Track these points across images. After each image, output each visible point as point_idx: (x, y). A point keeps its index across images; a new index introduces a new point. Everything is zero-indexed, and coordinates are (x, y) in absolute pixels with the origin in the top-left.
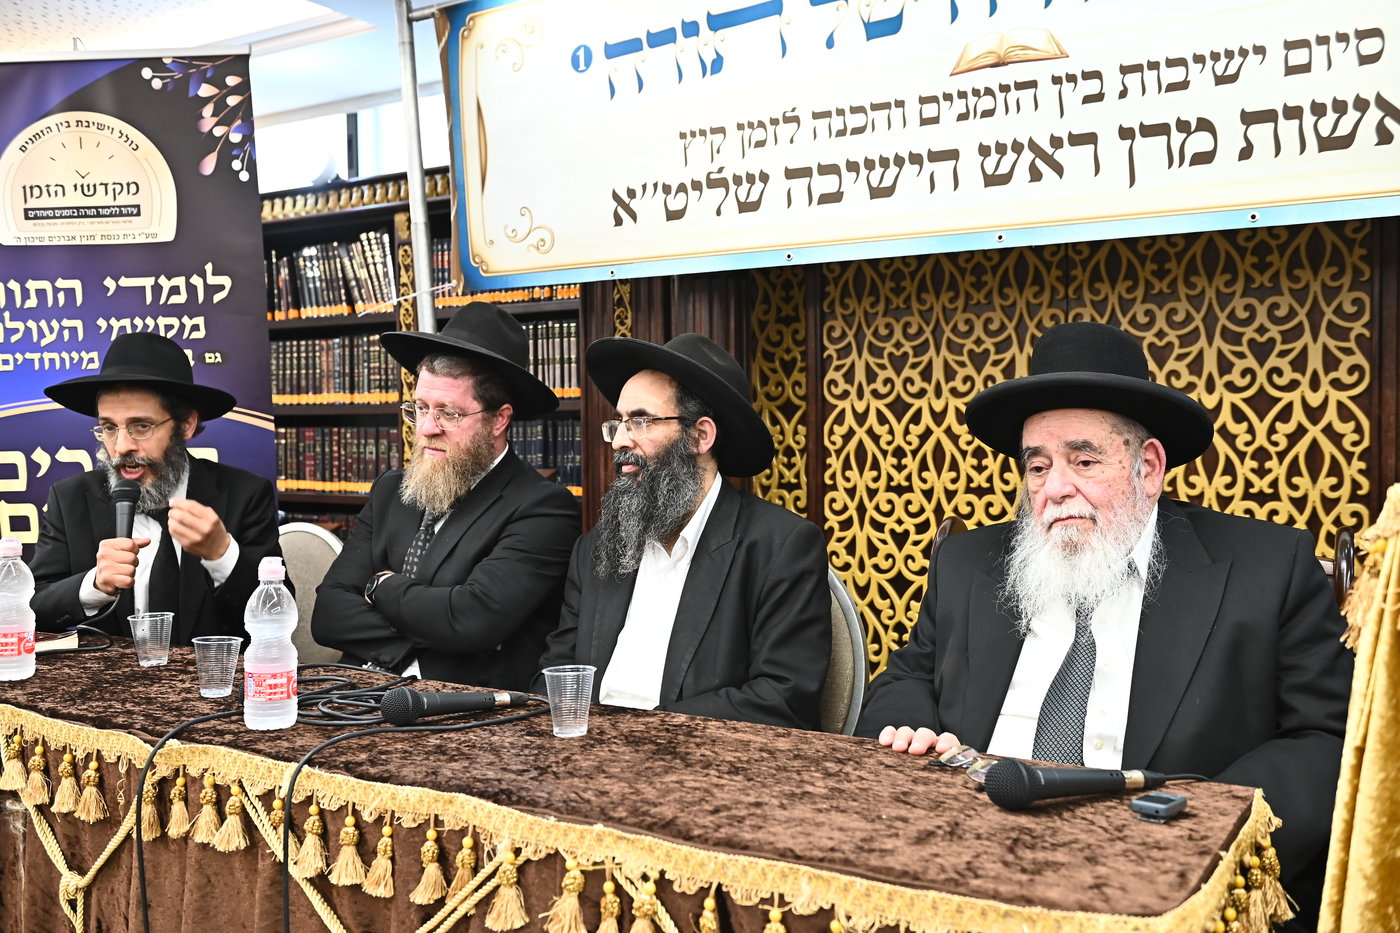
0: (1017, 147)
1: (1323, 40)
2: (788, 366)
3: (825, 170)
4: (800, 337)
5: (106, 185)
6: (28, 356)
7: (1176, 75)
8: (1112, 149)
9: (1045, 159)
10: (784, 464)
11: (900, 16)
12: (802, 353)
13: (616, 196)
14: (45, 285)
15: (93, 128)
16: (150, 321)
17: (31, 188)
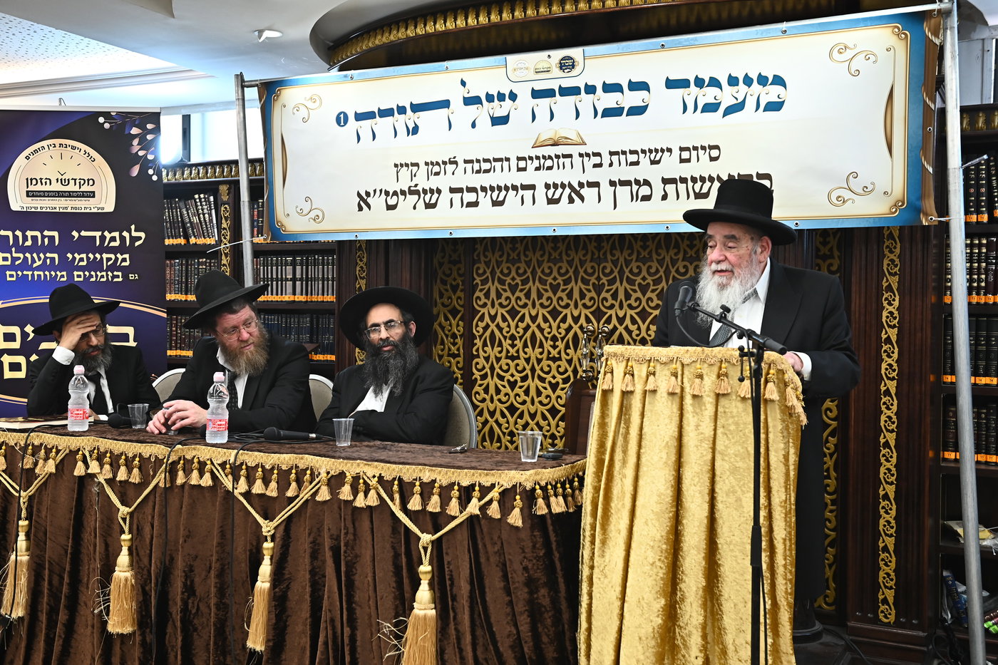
0: (563, 186)
1: (695, 148)
2: (455, 288)
3: (470, 190)
4: (461, 272)
5: (75, 180)
6: (25, 273)
7: (633, 158)
8: (606, 190)
9: (576, 193)
10: (451, 343)
11: (508, 116)
12: (462, 281)
13: (359, 195)
14: (37, 234)
15: (69, 149)
16: (98, 256)
17: (31, 179)
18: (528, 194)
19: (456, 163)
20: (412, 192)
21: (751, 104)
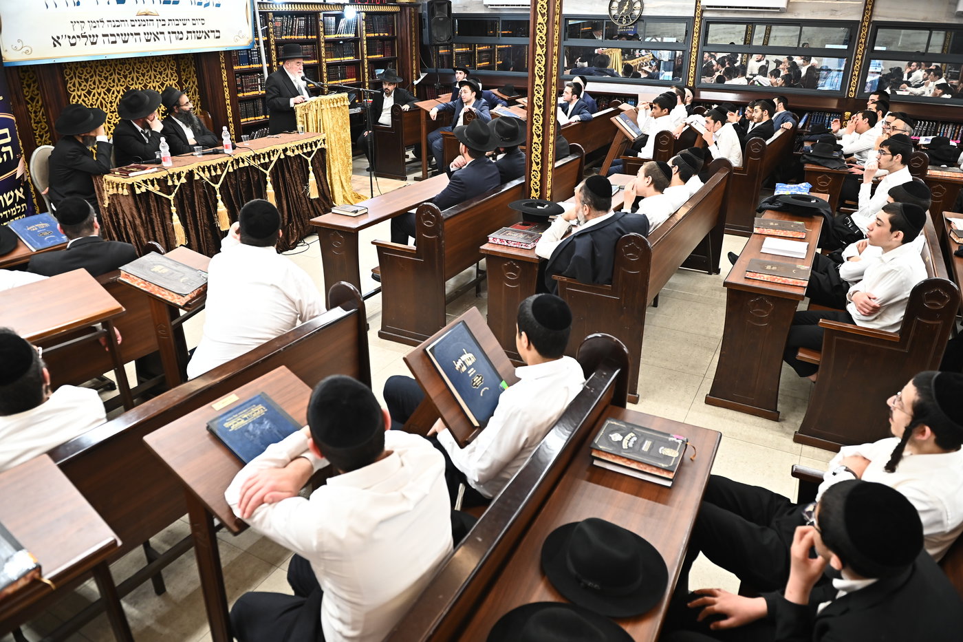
0: (151, 34)
1: (197, 20)
8: (167, 36)
18: (137, 37)
19: (103, 21)
20: (83, 37)
21: (211, 4)
